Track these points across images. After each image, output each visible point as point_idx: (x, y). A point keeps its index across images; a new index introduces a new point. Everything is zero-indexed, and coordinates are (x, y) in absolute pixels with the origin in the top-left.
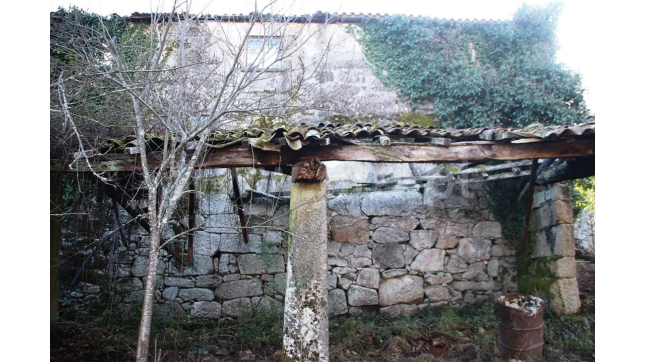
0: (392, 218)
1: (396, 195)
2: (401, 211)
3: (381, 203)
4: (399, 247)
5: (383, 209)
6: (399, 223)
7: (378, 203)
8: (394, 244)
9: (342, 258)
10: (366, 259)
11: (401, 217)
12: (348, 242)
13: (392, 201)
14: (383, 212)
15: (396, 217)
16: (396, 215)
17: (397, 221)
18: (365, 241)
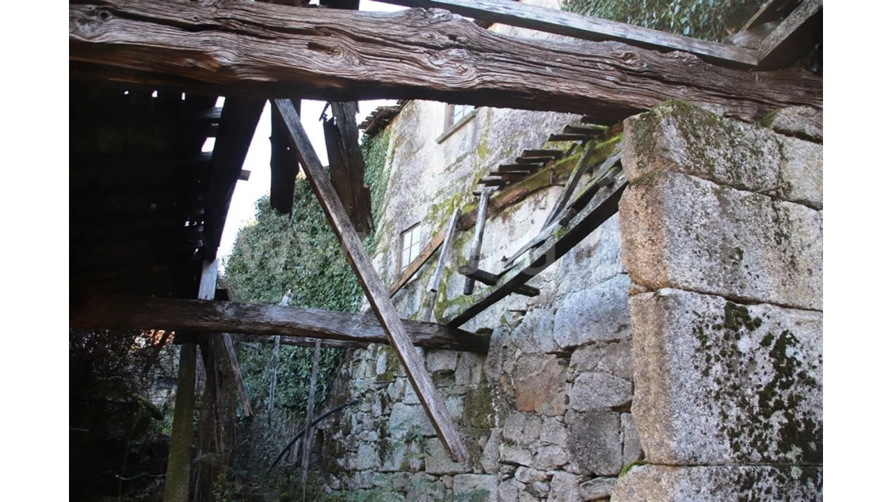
0: (598, 347)
1: (606, 290)
2: (616, 326)
3: (581, 315)
4: (610, 421)
5: (585, 328)
6: (612, 357)
7: (577, 316)
8: (604, 411)
9: (526, 447)
10: (557, 450)
11: (617, 341)
12: (535, 412)
13: (600, 304)
14: (584, 337)
15: (609, 342)
16: (607, 338)
17: (610, 353)
18: (559, 408)
